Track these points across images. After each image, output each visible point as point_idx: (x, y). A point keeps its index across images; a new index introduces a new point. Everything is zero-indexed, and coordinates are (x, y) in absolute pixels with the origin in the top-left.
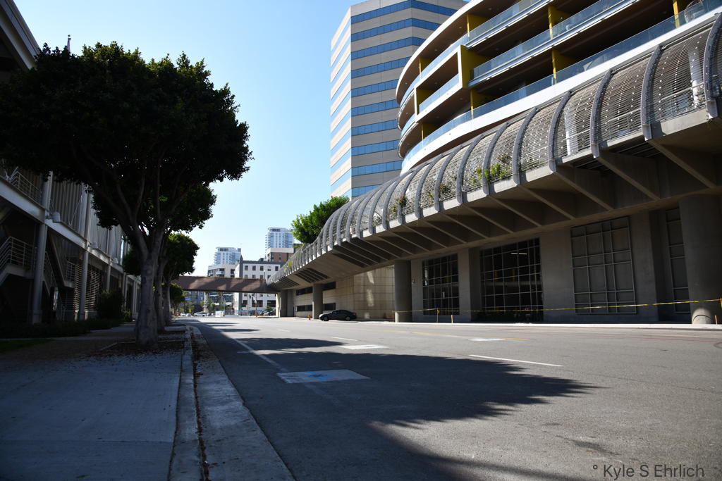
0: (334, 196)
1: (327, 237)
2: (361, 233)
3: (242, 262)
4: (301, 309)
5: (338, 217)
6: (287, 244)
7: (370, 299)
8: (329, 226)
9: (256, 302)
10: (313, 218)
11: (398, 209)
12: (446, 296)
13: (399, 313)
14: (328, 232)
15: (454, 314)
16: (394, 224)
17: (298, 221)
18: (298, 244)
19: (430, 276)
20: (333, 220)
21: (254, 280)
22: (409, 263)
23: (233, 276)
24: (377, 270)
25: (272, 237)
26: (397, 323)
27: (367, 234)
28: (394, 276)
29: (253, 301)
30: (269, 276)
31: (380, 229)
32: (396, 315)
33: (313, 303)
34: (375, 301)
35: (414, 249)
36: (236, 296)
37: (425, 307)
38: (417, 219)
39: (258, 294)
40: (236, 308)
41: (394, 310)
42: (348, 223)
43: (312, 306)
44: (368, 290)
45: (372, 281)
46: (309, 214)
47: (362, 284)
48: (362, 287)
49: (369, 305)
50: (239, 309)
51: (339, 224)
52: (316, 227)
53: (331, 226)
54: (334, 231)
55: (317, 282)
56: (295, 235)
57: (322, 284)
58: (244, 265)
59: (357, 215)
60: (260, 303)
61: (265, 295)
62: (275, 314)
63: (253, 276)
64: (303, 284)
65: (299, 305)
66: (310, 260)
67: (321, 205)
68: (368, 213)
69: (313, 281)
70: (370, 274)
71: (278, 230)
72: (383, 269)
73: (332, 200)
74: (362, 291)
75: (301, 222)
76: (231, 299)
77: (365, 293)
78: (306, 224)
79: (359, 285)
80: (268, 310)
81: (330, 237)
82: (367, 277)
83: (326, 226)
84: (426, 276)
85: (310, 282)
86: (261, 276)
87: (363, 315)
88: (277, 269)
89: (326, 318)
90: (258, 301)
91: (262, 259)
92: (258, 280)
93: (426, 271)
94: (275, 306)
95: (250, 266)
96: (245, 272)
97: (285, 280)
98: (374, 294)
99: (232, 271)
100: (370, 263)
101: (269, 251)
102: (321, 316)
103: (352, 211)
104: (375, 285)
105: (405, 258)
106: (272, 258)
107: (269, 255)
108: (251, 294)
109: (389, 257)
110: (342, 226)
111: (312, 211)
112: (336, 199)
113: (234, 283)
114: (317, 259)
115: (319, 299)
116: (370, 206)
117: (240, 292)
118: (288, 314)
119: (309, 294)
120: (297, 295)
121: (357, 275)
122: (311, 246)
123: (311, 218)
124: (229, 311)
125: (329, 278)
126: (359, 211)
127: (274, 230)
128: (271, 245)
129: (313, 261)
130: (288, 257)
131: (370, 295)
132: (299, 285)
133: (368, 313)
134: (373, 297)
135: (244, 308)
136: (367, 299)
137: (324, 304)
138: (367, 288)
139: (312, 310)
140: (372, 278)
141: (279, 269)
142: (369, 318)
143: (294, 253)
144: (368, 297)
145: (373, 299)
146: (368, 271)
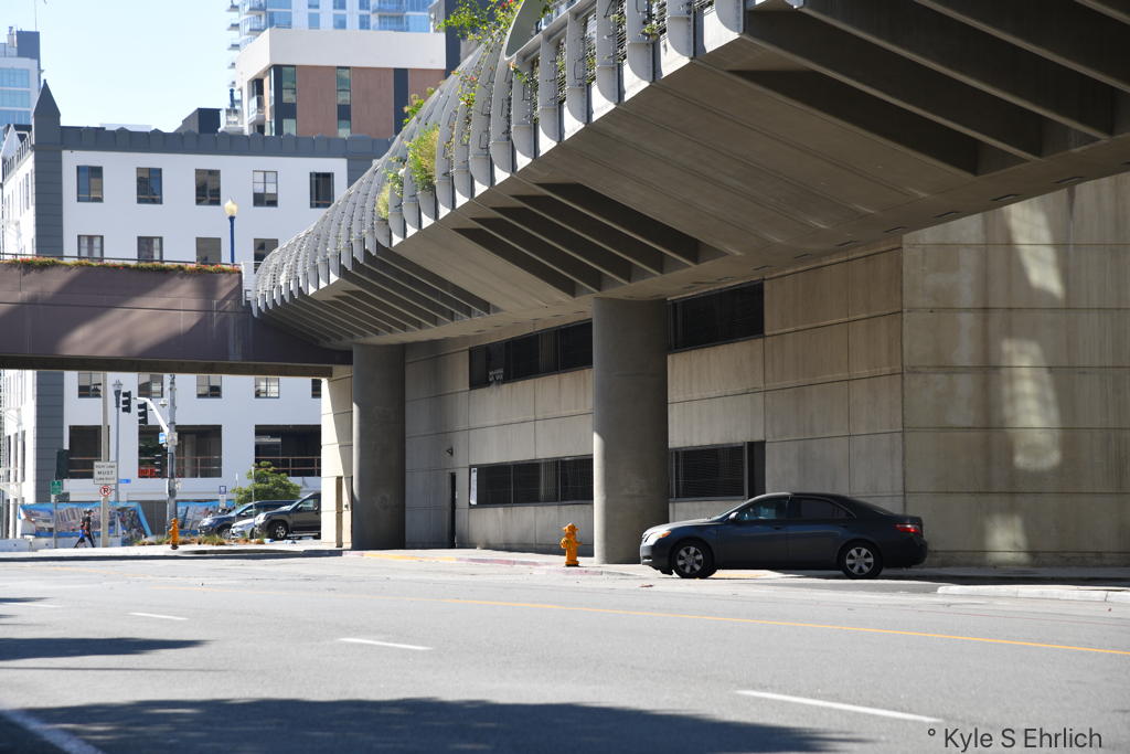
3: (50, 135)
4: (508, 484)
7: (1031, 410)
9: (167, 438)
21: (148, 273)
24: (1086, 190)
29: (148, 434)
30: (263, 249)
33: (597, 440)
34: (1069, 434)
39: (187, 383)
43: (588, 461)
44: (1008, 346)
45: (1043, 274)
47: (967, 296)
48: (967, 321)
49: (1020, 460)
55: (622, 289)
57: (659, 305)
58: (72, 160)
60: (202, 444)
61: (237, 386)
62: (314, 529)
63: (145, 244)
64: (525, 302)
65: (494, 456)
66: (572, 125)
69: (597, 281)
70: (1028, 222)
74: (965, 353)
77: (989, 371)
79: (944, 308)
80: (264, 498)
82: (1010, 245)
85: (571, 289)
86: (208, 248)
87: (982, 533)
88: (321, 188)
89: (691, 556)
90: (183, 432)
91: (207, 118)
92: (180, 271)
94: (312, 468)
95: (120, 170)
96: (78, 219)
97: (384, 277)
98: (1062, 373)
101: (259, 54)
102: (654, 535)
104: (1068, 307)
106: (283, 111)
107: (257, 85)
108: (130, 381)
114: (624, 111)
115: (638, 416)
118: (415, 522)
119: (568, 379)
120: (479, 381)
121: (929, 235)
125: (716, 253)
129: (591, 130)
130: (401, 97)
131: (1027, 387)
132: (486, 307)
133: (1017, 522)
134: (1050, 395)
135: (76, 488)
136: (1008, 411)
137: (677, 452)
138: (1010, 333)
139: (589, 497)
140: (1049, 254)
141: (340, 188)
142: (1022, 557)
143: (447, 73)
144: (1013, 399)
145: (1054, 414)
146: (1017, 197)
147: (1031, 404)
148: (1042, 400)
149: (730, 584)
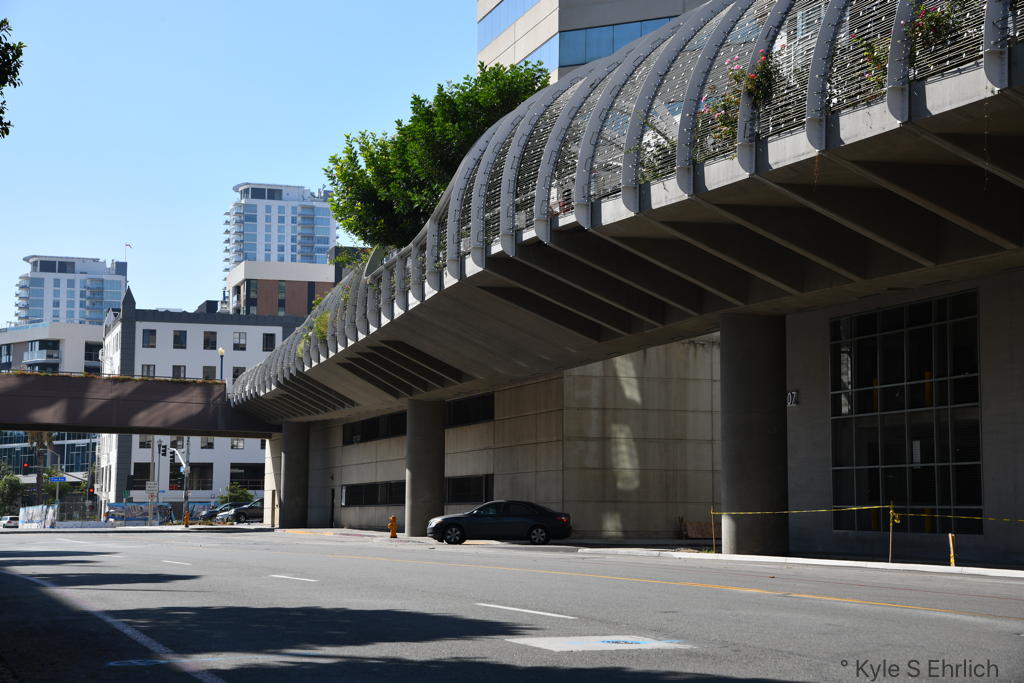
0: (490, 64)
1: (464, 220)
2: (595, 210)
3: (130, 314)
4: (362, 495)
5: (506, 145)
6: (309, 247)
7: (625, 460)
8: (471, 180)
9: (184, 469)
10: (413, 147)
11: (742, 115)
12: (927, 455)
13: (735, 518)
14: (466, 201)
15: (961, 529)
16: (724, 172)
17: (353, 159)
18: (352, 250)
19: (862, 376)
20: (489, 157)
21: (178, 384)
22: (776, 325)
23: (98, 370)
24: (652, 351)
25: (253, 219)
26: (727, 557)
27: (615, 211)
28: (717, 375)
29: (175, 467)
30: (237, 372)
31: (667, 193)
32: (726, 525)
33: (408, 472)
34: (643, 472)
35: (798, 273)
36: (107, 447)
37: (839, 498)
38: (815, 152)
39: (196, 441)
40: (108, 494)
41: (717, 506)
42: (544, 169)
43: (404, 483)
44: (615, 428)
45: (632, 392)
46: (393, 133)
47: (595, 402)
48: (595, 414)
49: (620, 485)
50: (119, 498)
51: (508, 175)
52: (422, 185)
53: (481, 179)
54: (491, 199)
55: (423, 395)
56: (341, 213)
57: (441, 403)
58: (141, 327)
59: (576, 139)
60: (202, 474)
61: (222, 443)
62: (258, 516)
63: (177, 369)
64: (371, 401)
65: (355, 480)
66: (398, 312)
67: (442, 98)
68: (618, 132)
69: (410, 391)
70: (625, 367)
71: (274, 193)
72: (676, 347)
73: (484, 79)
74: (594, 431)
75: (362, 162)
76: (86, 459)
77: (606, 440)
78: (382, 172)
79: (584, 408)
80: (234, 501)
81: (476, 224)
82: (616, 377)
83: (458, 180)
84: (846, 378)
85: (396, 395)
86: (209, 371)
87: (600, 522)
88: (269, 342)
89: (454, 532)
90: (193, 466)
91: (211, 305)
92: (194, 383)
93: (845, 357)
94: (260, 486)
95: (165, 332)
96: (142, 356)
97: (299, 387)
98: (641, 442)
99: (93, 350)
100: (628, 324)
101: (239, 274)
102: (435, 522)
103: (560, 123)
104: (644, 409)
105: (760, 307)
106: (250, 302)
107: (237, 289)
108: (166, 440)
109: (698, 301)
110: (523, 182)
111: (406, 122)
112: (497, 72)
113: (97, 398)
114: (425, 305)
115: (429, 460)
116: (629, 104)
117: (124, 431)
118: (312, 514)
119: (393, 441)
120: (348, 441)
121: (577, 371)
122: (404, 258)
123: (401, 146)
124: (76, 505)
125: (471, 378)
126: (587, 123)
127: (258, 192)
128: (244, 251)
129: (408, 314)
130: (311, 296)
131: (624, 448)
132: (352, 403)
133: (618, 516)
134: (634, 452)
135: (137, 495)
136: (614, 460)
137: (449, 479)
138: (615, 421)
139: (404, 502)
140: (634, 382)
141: (279, 342)
142: (620, 534)
143: (335, 284)
144: (617, 454)
145: (636, 461)
146: (620, 354)
147: (626, 457)
148: (631, 455)
149: (472, 547)
